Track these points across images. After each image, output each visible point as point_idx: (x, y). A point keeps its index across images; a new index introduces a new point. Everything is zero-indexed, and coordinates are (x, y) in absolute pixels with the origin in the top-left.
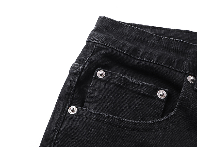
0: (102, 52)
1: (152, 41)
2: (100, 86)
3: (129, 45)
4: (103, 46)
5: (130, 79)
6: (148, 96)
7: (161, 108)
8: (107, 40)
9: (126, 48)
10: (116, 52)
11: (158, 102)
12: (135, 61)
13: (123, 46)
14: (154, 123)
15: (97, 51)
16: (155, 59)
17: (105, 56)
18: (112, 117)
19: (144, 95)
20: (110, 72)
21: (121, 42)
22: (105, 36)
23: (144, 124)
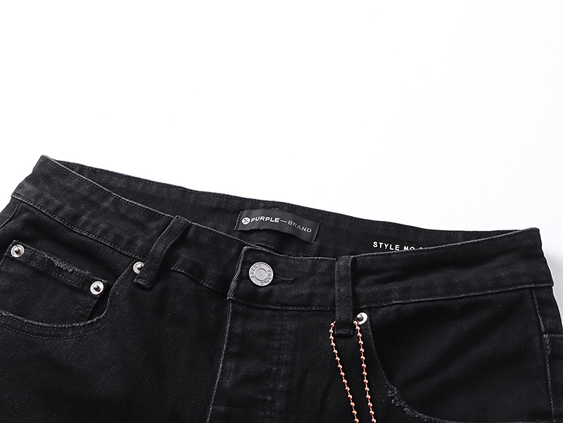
0: (26, 215)
1: (106, 204)
2: (11, 270)
3: (68, 208)
4: (28, 206)
5: (57, 263)
6: (75, 290)
7: (90, 308)
8: (38, 197)
9: (61, 214)
10: (45, 217)
11: (89, 299)
12: (70, 233)
13: (59, 208)
14: (69, 328)
15: (20, 213)
16: (98, 233)
17: (27, 223)
18: (13, 318)
19: (71, 288)
20: (30, 249)
21: (57, 202)
22: (36, 191)
23: (54, 328)
